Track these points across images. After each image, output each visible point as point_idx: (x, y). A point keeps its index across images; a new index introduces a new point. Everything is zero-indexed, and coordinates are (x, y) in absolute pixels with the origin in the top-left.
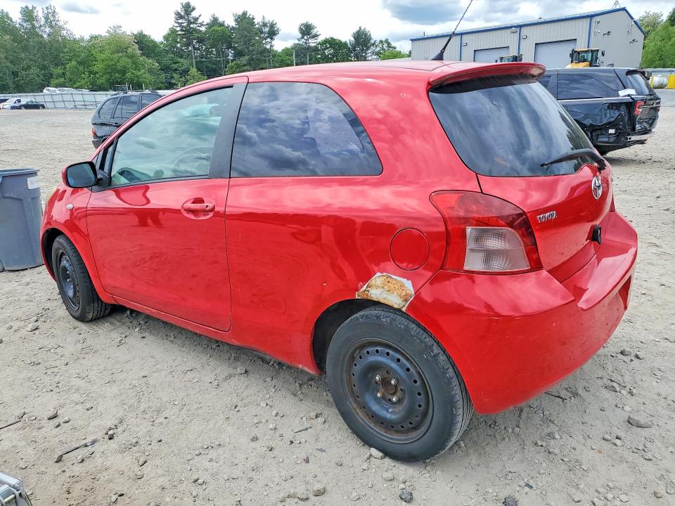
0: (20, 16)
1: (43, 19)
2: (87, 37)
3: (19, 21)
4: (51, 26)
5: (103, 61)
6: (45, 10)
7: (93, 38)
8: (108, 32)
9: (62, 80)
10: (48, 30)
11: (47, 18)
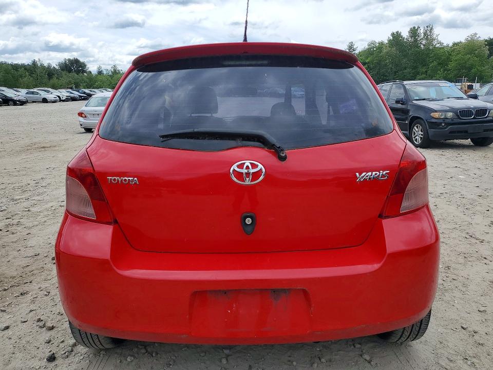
0: (407, 34)
1: (422, 35)
2: (451, 45)
3: (406, 37)
4: (427, 39)
5: (456, 61)
6: (426, 28)
7: (455, 44)
8: (466, 39)
9: (424, 76)
10: (424, 42)
11: (425, 34)
